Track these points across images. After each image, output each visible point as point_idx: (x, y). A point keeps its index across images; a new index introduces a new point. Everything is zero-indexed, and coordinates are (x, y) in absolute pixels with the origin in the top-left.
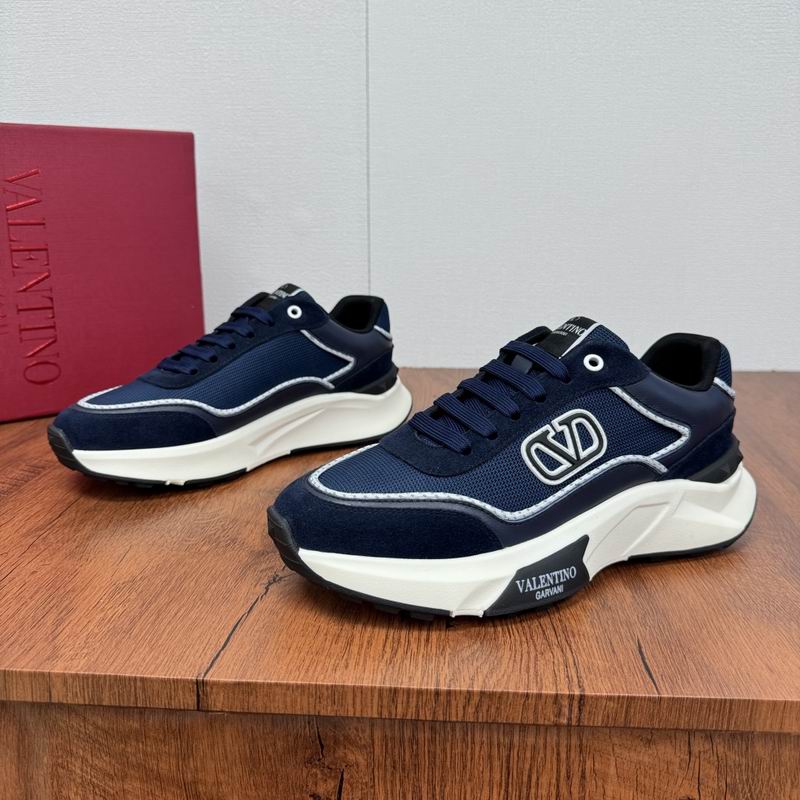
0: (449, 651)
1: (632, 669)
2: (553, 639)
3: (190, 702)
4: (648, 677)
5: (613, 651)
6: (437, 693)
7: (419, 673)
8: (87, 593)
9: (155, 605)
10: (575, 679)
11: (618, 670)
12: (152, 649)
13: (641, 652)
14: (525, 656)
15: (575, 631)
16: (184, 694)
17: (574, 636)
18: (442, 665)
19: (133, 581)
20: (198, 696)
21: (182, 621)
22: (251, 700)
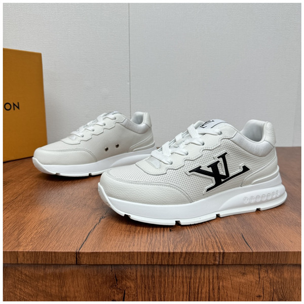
2: (210, 234)
3: (73, 261)
5: (233, 237)
6: (169, 253)
7: (162, 247)
8: (29, 224)
9: (56, 227)
10: (220, 247)
11: (236, 243)
13: (243, 237)
14: (201, 240)
16: (71, 258)
17: (218, 233)
18: (170, 244)
19: (47, 219)
20: (77, 258)
21: (68, 232)
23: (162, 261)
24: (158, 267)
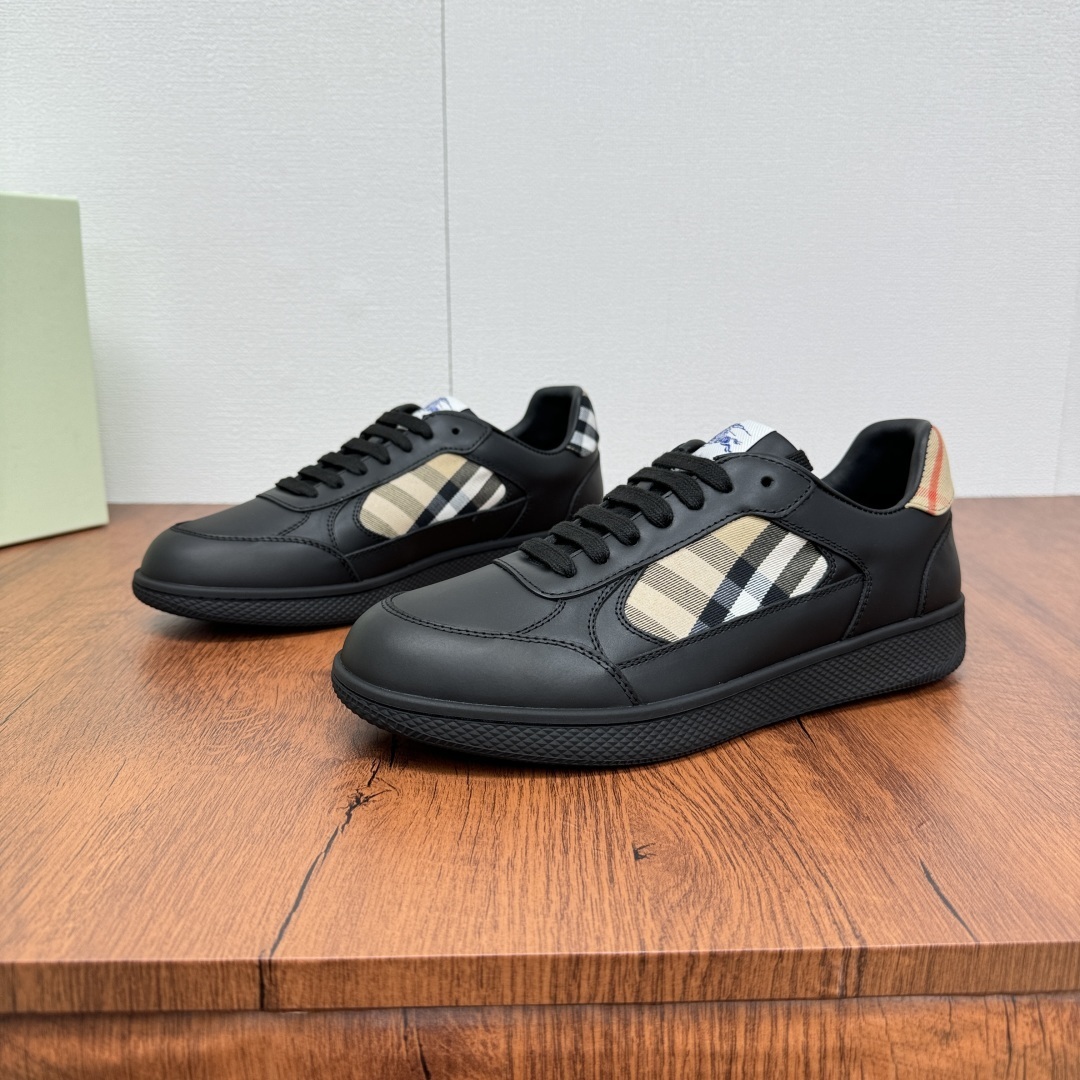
0: (647, 894)
1: (926, 906)
2: (797, 867)
3: (248, 998)
4: (952, 916)
5: (891, 880)
6: (643, 960)
7: (610, 931)
8: (62, 834)
9: (174, 846)
10: (847, 926)
11: (905, 907)
12: (179, 916)
13: (931, 880)
14: (764, 895)
15: (828, 856)
16: (239, 986)
17: (828, 863)
18: (641, 917)
19: (136, 812)
20: (262, 986)
21: (221, 870)
22: (348, 988)
23: (612, 991)
24: (598, 1015)
